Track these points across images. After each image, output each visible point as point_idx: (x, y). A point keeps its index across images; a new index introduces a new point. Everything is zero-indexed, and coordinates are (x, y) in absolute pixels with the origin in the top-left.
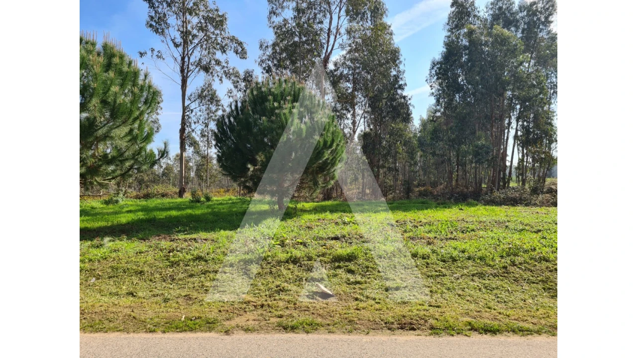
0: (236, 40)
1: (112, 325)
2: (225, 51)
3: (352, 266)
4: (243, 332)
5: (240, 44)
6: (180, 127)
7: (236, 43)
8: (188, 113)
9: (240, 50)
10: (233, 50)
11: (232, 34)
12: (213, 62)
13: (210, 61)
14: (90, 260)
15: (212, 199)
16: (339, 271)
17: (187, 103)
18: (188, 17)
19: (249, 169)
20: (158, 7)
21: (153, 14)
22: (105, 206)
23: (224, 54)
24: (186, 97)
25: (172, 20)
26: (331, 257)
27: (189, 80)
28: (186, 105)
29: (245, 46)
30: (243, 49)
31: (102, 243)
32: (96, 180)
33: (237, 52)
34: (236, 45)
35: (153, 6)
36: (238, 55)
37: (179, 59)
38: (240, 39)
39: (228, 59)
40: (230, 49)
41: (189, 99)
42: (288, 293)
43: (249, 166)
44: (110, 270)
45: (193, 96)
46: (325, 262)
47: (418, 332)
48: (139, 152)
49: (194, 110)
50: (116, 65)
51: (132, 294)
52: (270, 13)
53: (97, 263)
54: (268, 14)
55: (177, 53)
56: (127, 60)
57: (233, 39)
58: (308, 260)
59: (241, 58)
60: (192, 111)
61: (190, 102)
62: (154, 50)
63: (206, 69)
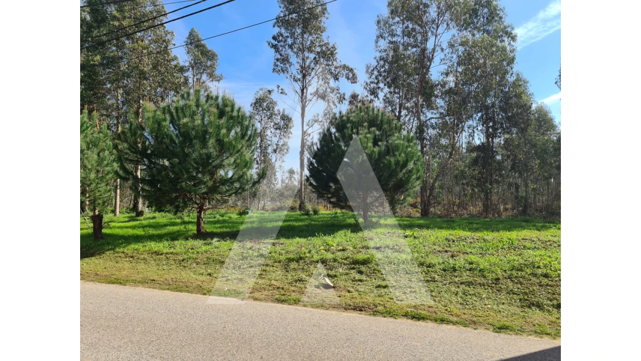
0: (347, 68)
1: (187, 289)
2: (337, 79)
3: (363, 268)
4: (252, 300)
5: (351, 70)
6: (300, 149)
7: (347, 70)
8: (306, 137)
9: (351, 75)
10: (344, 77)
11: (343, 63)
12: (329, 90)
13: (326, 89)
14: (198, 252)
15: (319, 213)
16: (352, 271)
17: (305, 128)
18: (306, 54)
19: (331, 187)
20: (282, 50)
21: (279, 57)
22: (239, 216)
23: (336, 81)
24: (305, 124)
25: (293, 59)
26: (351, 261)
27: (307, 109)
28: (305, 130)
29: (355, 71)
30: (354, 75)
31: (212, 242)
32: (216, 198)
33: (348, 78)
34: (347, 72)
35: (278, 51)
36: (350, 80)
37: (299, 91)
38: (351, 66)
39: (339, 86)
40: (342, 76)
41: (308, 125)
42: (304, 282)
43: (331, 184)
44: (205, 260)
45: (310, 122)
46: (345, 264)
47: (364, 312)
48: (241, 176)
49: (311, 134)
50: (228, 112)
51: (210, 275)
52: (378, 37)
53: (200, 254)
54: (376, 38)
55: (298, 86)
56: (236, 107)
57: (345, 67)
58: (333, 262)
59: (352, 83)
60: (310, 135)
61: (308, 127)
62: (279, 86)
63: (323, 97)
